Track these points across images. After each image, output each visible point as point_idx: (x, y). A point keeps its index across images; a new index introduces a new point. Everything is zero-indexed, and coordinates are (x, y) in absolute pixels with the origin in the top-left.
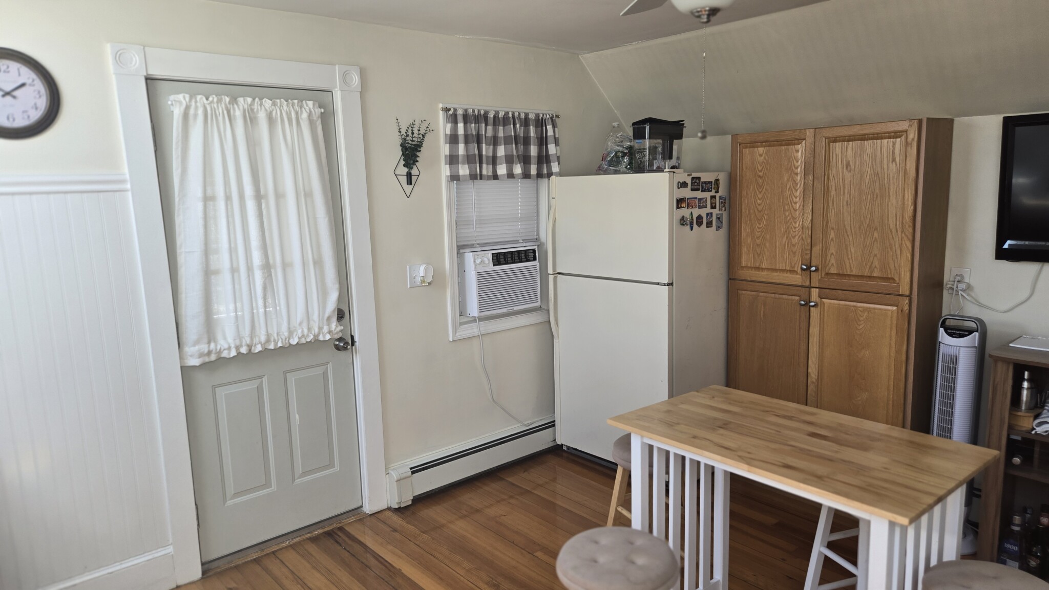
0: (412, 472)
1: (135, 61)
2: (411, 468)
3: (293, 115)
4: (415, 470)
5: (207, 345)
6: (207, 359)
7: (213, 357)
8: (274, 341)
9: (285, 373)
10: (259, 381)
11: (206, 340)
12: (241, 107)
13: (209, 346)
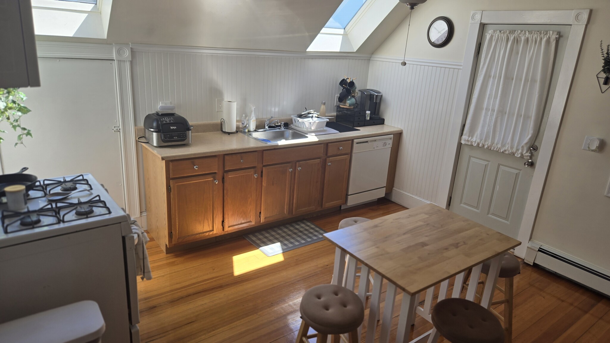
0: (539, 249)
1: (478, 17)
2: (540, 248)
3: (538, 39)
4: (541, 250)
5: (468, 137)
6: (467, 143)
7: (469, 143)
8: (494, 146)
9: (499, 165)
10: (488, 162)
11: (468, 135)
12: (514, 35)
13: (469, 138)
